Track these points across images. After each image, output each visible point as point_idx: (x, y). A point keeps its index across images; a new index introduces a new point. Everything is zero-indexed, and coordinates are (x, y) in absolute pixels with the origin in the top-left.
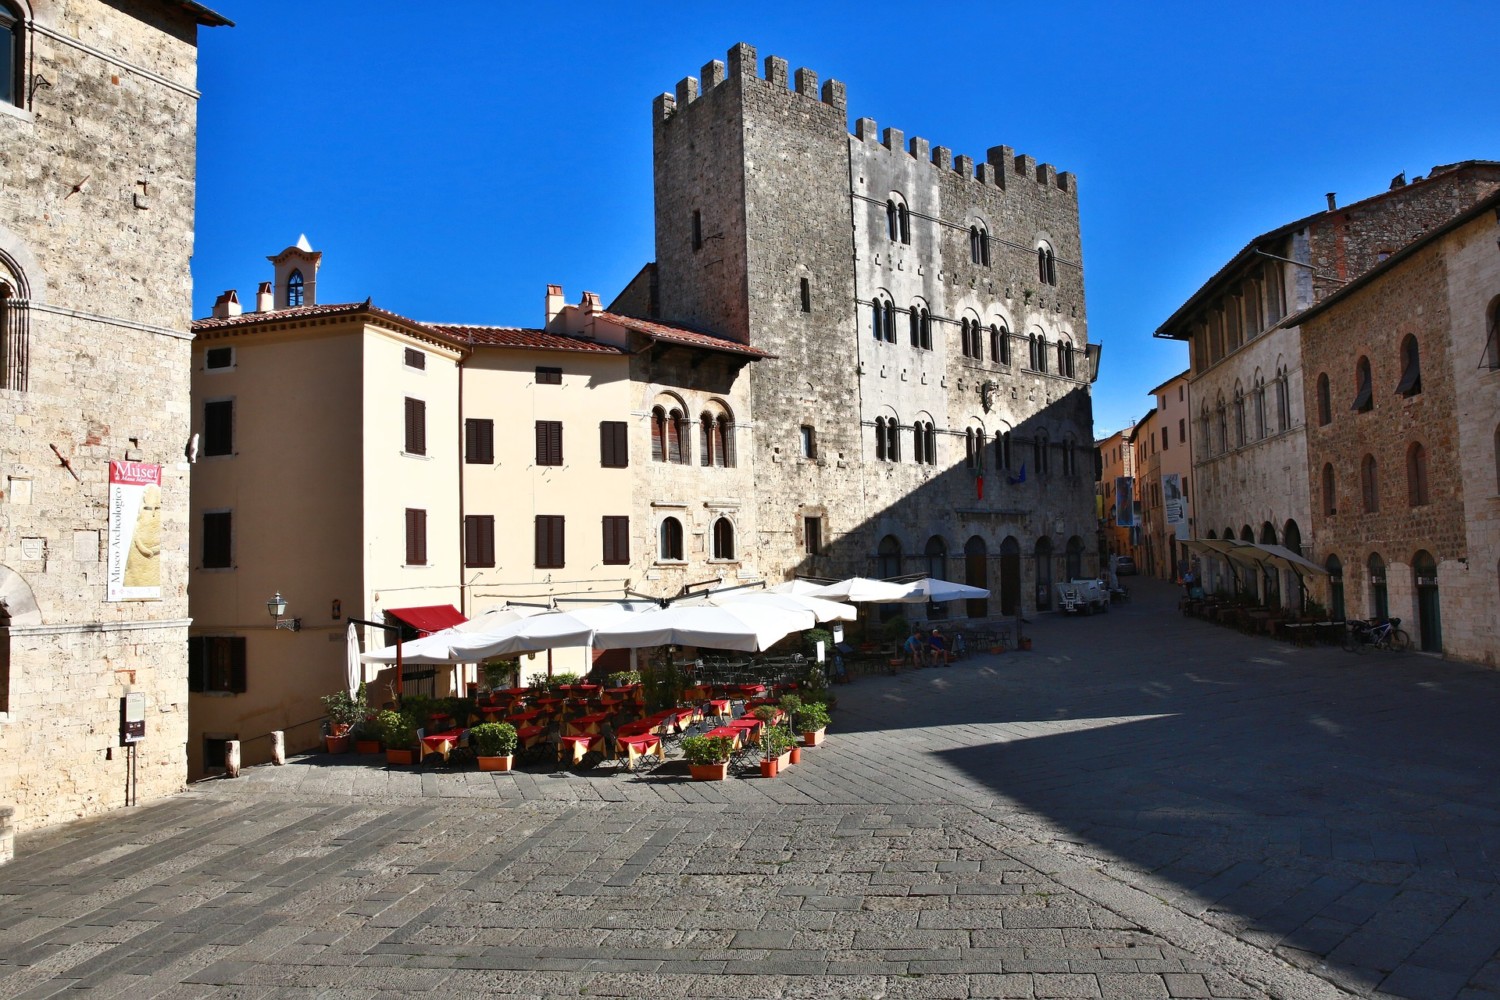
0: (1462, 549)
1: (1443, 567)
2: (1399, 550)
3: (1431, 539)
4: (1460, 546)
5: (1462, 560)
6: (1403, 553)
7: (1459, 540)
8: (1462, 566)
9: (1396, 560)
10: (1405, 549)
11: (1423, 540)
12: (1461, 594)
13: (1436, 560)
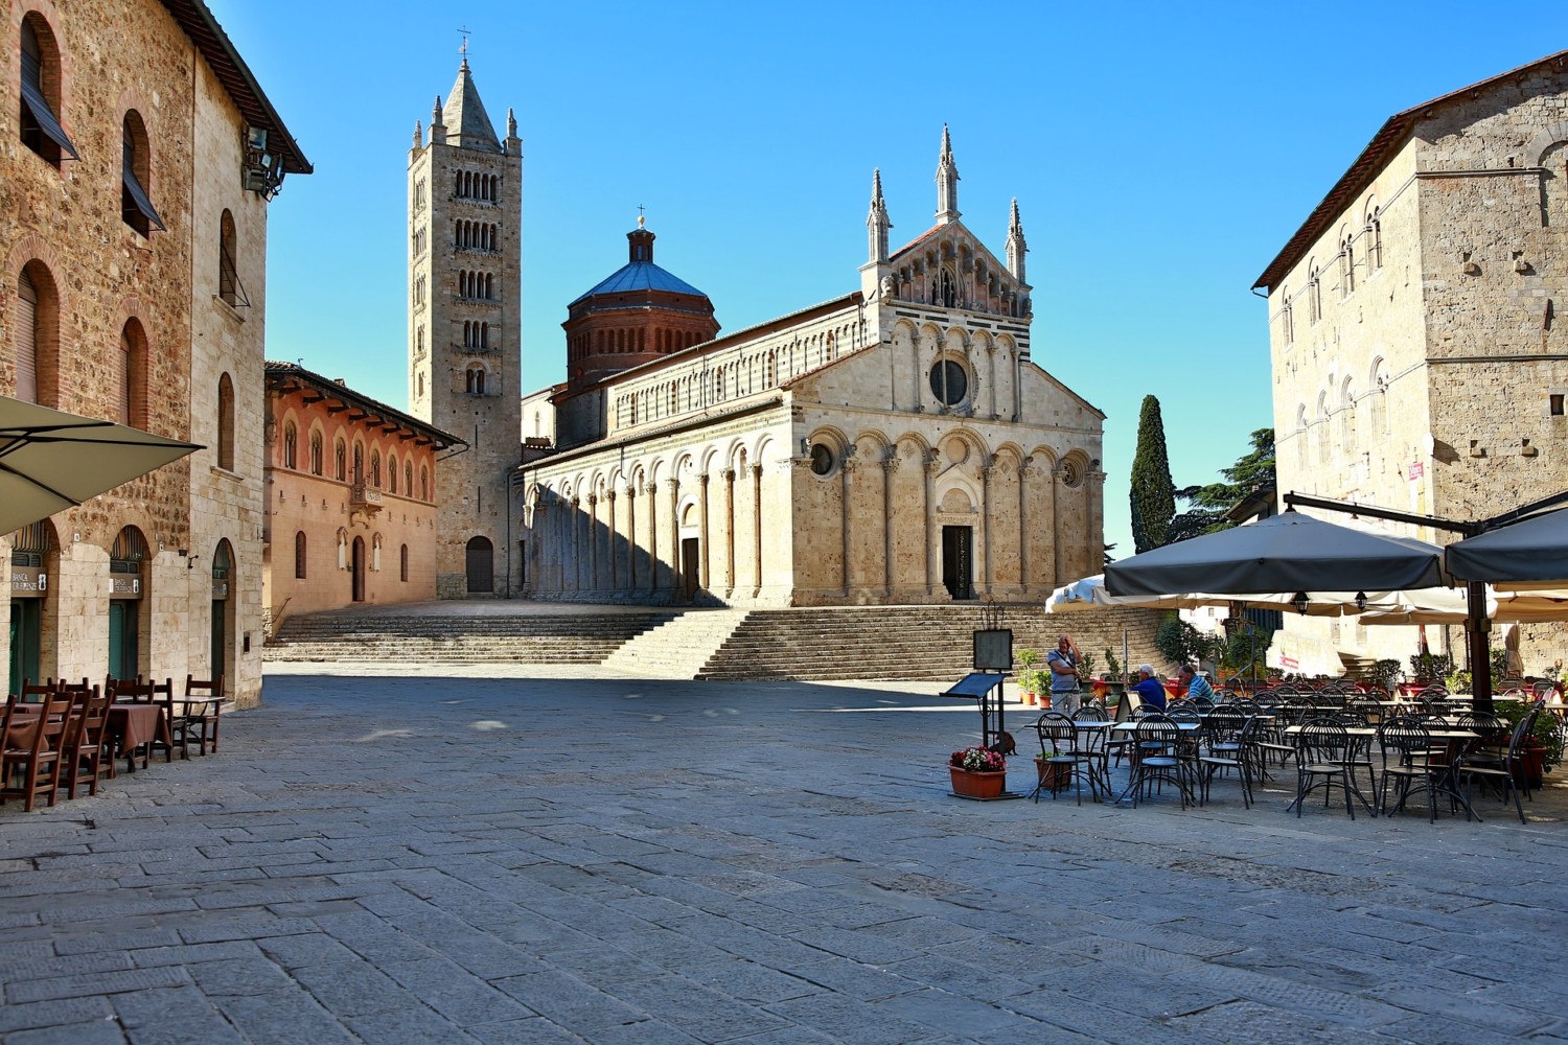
0: (183, 535)
1: (160, 561)
2: (94, 517)
3: (147, 508)
4: (182, 529)
5: (183, 553)
6: (100, 525)
7: (181, 521)
8: (182, 562)
9: (86, 537)
10: (105, 520)
11: (135, 507)
12: (178, 607)
13: (152, 549)
